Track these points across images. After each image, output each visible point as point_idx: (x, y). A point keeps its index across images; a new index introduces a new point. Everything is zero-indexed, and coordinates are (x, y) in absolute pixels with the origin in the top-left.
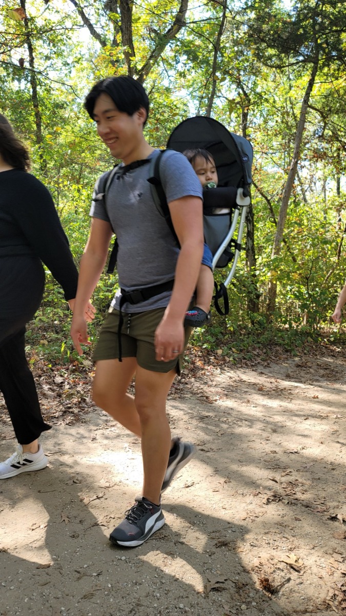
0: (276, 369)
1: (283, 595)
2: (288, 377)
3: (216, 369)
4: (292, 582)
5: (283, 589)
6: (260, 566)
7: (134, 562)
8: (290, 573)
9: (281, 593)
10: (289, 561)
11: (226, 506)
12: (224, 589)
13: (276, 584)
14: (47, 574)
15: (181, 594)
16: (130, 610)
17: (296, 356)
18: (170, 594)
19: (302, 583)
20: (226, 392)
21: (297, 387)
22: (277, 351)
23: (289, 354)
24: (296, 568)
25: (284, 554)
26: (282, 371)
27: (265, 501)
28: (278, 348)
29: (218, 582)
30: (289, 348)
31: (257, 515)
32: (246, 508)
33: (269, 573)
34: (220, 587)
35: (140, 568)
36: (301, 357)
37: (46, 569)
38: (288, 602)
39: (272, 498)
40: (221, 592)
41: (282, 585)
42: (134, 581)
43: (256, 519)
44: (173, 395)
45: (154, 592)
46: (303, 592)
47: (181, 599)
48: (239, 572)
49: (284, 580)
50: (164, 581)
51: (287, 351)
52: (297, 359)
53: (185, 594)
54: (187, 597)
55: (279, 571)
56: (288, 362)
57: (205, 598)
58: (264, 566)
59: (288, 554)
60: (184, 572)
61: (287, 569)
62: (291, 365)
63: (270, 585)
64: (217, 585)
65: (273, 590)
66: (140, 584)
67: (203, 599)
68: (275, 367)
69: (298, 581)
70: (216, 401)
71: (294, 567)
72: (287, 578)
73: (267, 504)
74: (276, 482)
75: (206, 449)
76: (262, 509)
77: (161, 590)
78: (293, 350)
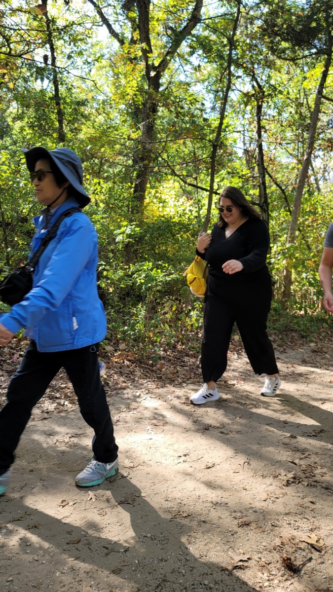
0: (292, 354)
1: (305, 574)
2: (304, 362)
3: (234, 354)
4: (313, 562)
5: (305, 568)
6: (281, 546)
7: (159, 539)
8: (312, 553)
9: (303, 572)
10: (310, 541)
11: (247, 487)
12: (247, 567)
13: (298, 563)
14: (77, 549)
15: (206, 571)
16: (156, 585)
17: (311, 341)
18: (195, 571)
19: (323, 563)
20: (243, 377)
21: (313, 372)
22: (293, 337)
23: (304, 340)
24: (317, 548)
25: (305, 534)
26: (298, 356)
27: (284, 483)
28: (294, 334)
29: (241, 561)
30: (305, 334)
31: (277, 496)
32: (266, 489)
33: (290, 552)
34: (243, 566)
35: (166, 545)
36: (316, 343)
37: (76, 545)
38: (311, 581)
39: (292, 480)
40: (244, 569)
41: (304, 565)
42: (160, 558)
43: (277, 500)
44: (192, 380)
45: (179, 568)
46: (324, 571)
47: (205, 576)
48: (262, 551)
49: (306, 559)
50: (188, 558)
51: (303, 337)
52: (312, 345)
53: (209, 571)
54: (211, 574)
55: (300, 551)
56: (304, 348)
57: (229, 575)
58: (286, 546)
59: (309, 534)
60: (208, 550)
61: (308, 549)
62: (306, 351)
63: (292, 564)
64: (241, 563)
65: (296, 569)
66: (166, 561)
67: (227, 577)
68: (292, 353)
69: (319, 561)
70: (234, 385)
71: (316, 547)
72: (308, 557)
73: (287, 486)
74: (295, 464)
75: (226, 432)
76: (282, 491)
77: (186, 566)
78: (309, 336)
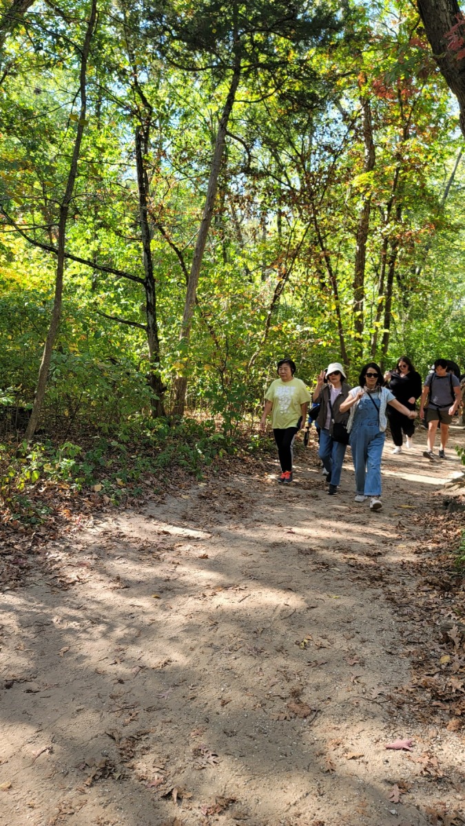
0: (172, 505)
2: (185, 519)
3: (89, 518)
11: (35, 801)
17: (201, 480)
20: (92, 563)
21: (189, 538)
22: (178, 475)
23: (192, 478)
26: (179, 508)
27: (89, 780)
28: (180, 471)
30: (194, 470)
31: (72, 811)
32: (61, 799)
36: (207, 481)
44: (12, 583)
51: (191, 474)
52: (202, 485)
56: (190, 492)
62: (192, 496)
68: (172, 503)
70: (73, 583)
73: (91, 786)
74: (114, 739)
75: (35, 688)
76: (82, 797)
78: (198, 472)
